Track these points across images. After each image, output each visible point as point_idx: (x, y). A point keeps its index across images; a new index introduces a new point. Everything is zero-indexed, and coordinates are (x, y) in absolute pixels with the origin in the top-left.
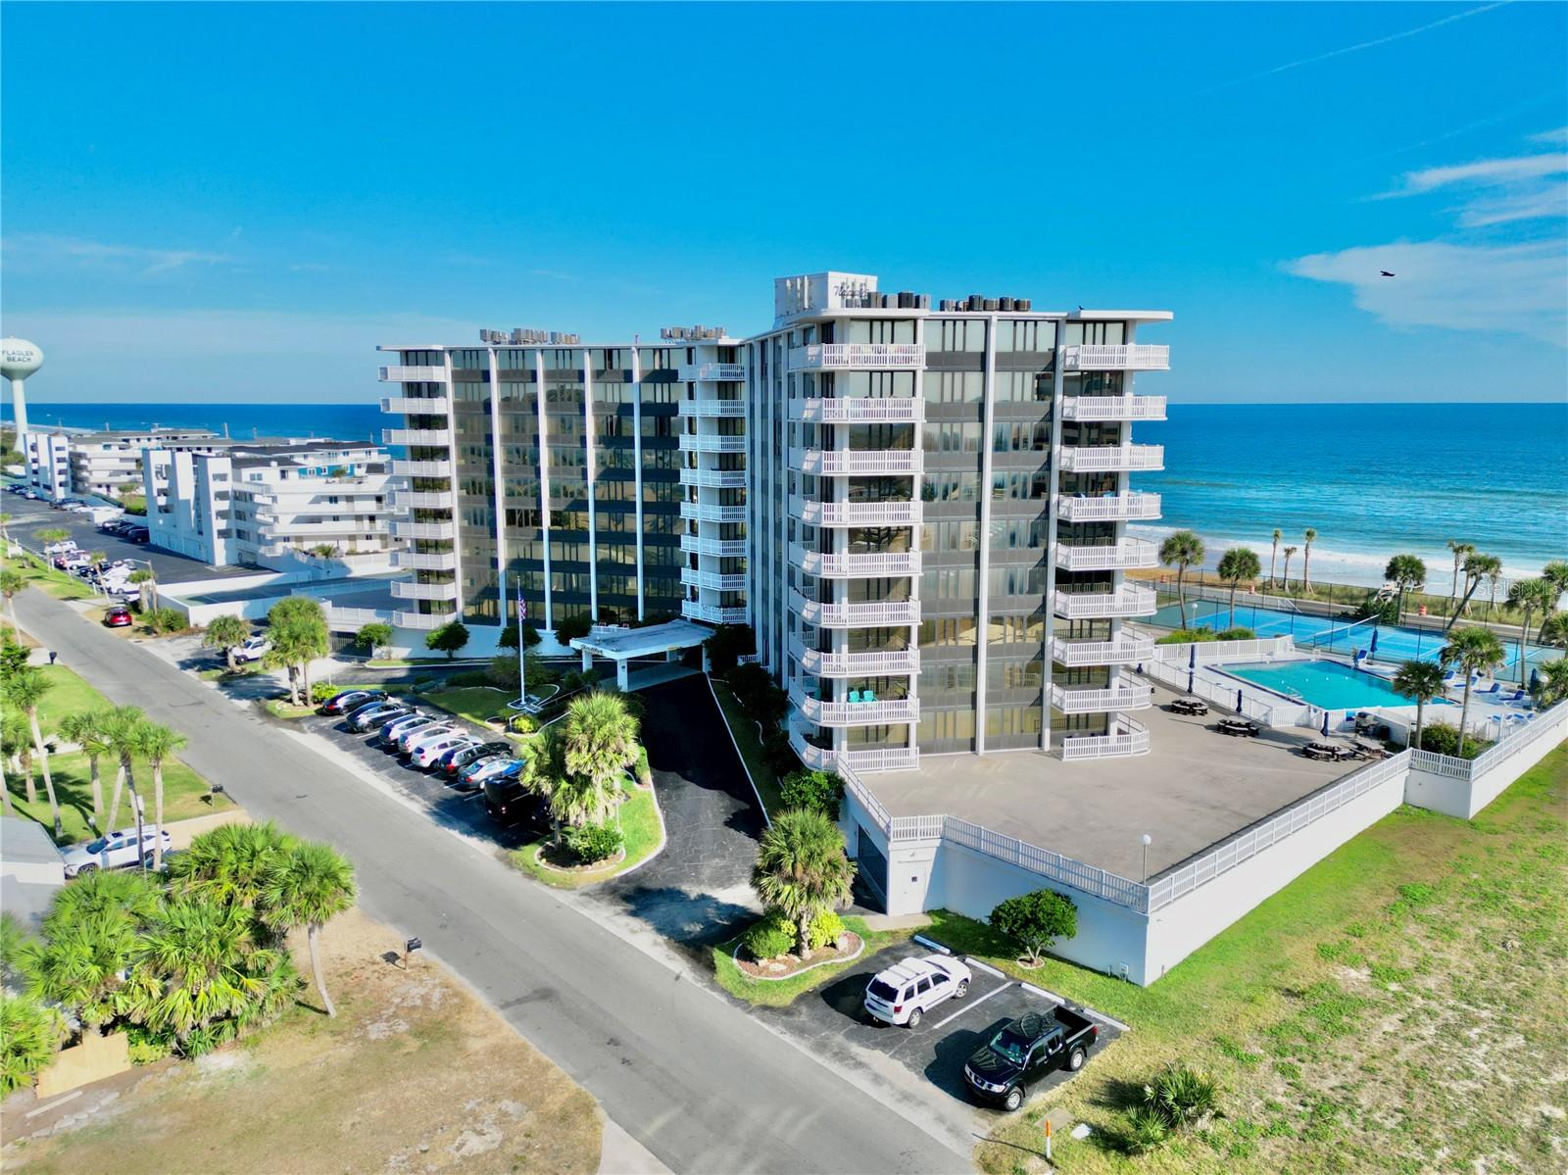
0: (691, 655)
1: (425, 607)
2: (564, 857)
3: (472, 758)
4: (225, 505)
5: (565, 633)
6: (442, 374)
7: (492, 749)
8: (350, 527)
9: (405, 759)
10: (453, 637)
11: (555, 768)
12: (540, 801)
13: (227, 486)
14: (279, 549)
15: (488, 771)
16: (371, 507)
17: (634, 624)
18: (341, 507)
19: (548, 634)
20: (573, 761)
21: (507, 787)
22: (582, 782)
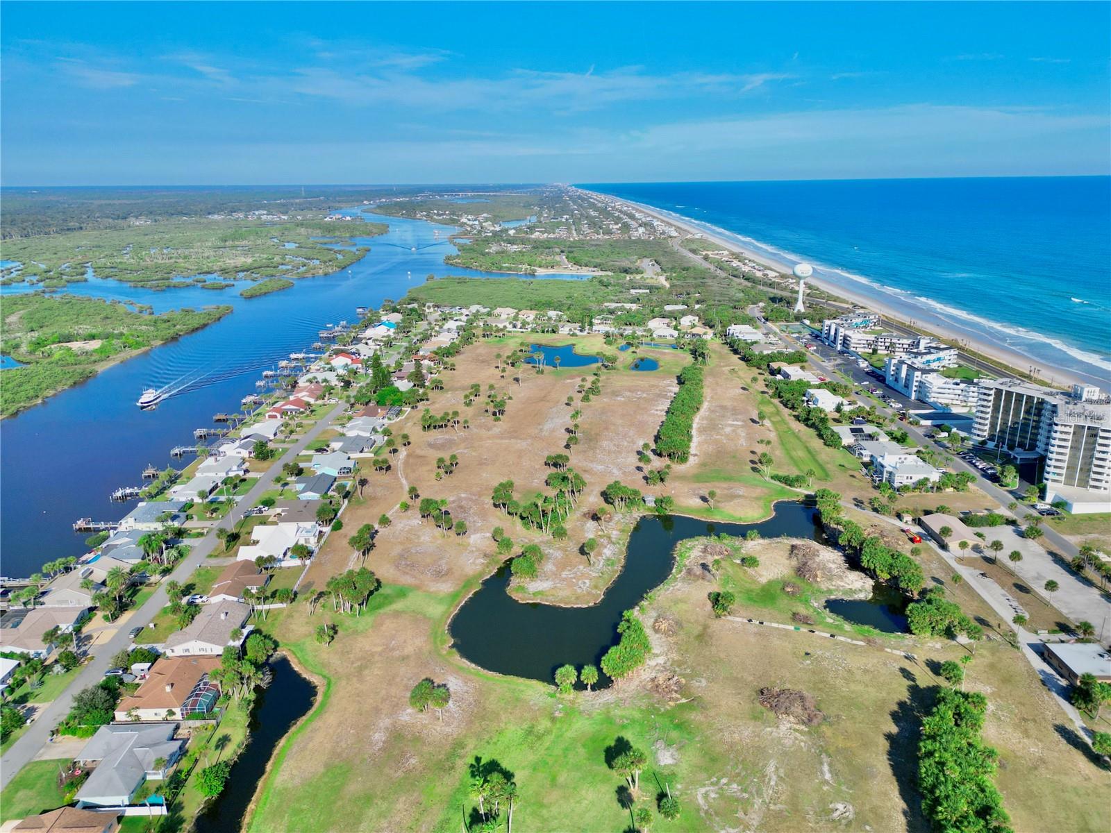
0: (1035, 459)
1: (978, 435)
2: (1002, 485)
3: (988, 469)
4: (917, 384)
5: (1009, 448)
6: (992, 392)
7: (991, 468)
8: (952, 396)
9: (976, 466)
10: (984, 443)
11: (1002, 474)
12: (999, 477)
13: (919, 379)
14: (932, 400)
15: (989, 472)
16: (960, 392)
17: (1025, 450)
18: (951, 391)
19: (1005, 446)
20: (1005, 474)
21: (994, 475)
22: (1006, 476)
